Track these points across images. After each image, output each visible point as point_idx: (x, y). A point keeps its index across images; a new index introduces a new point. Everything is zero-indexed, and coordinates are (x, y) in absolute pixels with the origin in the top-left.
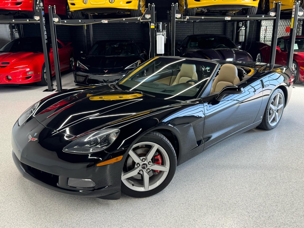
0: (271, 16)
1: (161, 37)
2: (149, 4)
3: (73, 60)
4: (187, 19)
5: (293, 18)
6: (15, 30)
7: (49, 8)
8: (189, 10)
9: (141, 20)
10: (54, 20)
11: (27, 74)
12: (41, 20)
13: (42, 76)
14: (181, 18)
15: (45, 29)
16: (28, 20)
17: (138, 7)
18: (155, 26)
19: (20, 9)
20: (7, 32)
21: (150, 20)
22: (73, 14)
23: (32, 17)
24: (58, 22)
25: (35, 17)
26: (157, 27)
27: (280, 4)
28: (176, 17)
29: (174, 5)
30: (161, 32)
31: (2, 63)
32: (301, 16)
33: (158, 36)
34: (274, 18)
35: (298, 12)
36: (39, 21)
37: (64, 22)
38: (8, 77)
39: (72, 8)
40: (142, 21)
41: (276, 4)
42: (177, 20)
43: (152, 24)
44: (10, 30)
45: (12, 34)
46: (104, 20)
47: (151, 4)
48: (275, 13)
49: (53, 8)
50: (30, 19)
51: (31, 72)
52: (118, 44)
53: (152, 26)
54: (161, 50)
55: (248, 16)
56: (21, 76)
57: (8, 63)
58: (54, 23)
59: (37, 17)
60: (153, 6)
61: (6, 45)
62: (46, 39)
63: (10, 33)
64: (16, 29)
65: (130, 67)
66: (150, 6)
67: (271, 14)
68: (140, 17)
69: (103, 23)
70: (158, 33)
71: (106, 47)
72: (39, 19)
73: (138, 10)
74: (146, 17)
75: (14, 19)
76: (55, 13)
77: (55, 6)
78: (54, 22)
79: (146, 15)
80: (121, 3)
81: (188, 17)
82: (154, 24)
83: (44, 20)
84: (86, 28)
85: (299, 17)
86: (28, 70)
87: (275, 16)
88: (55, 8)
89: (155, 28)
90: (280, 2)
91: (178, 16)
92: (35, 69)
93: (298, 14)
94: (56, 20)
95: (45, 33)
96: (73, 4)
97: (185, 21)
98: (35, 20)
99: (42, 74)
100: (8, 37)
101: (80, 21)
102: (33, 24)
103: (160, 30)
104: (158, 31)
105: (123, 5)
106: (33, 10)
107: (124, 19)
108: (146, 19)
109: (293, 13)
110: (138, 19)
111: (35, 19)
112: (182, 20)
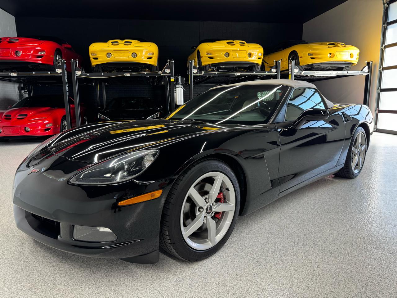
0: (273, 72)
1: (180, 89)
2: (168, 60)
3: (86, 119)
4: (203, 74)
5: (290, 74)
6: (24, 91)
7: (72, 61)
8: (203, 67)
9: (161, 74)
10: (76, 73)
11: (46, 126)
12: (63, 72)
13: (60, 129)
14: (197, 73)
15: (67, 82)
16: (49, 73)
17: (157, 63)
18: (175, 80)
19: (40, 62)
20: (16, 93)
21: (170, 74)
22: (94, 69)
23: (53, 70)
24: (81, 75)
25: (57, 70)
26: (177, 81)
27: (279, 62)
28: (193, 72)
29: (191, 61)
30: (180, 85)
31: (19, 115)
32: (296, 73)
33: (177, 89)
34: (276, 74)
35: (294, 70)
36: (60, 73)
37: (87, 75)
38: (26, 129)
39: (94, 63)
40: (163, 75)
41: (276, 62)
42: (194, 74)
43: (171, 78)
44: (18, 92)
45: (21, 95)
46: (126, 74)
47: (170, 60)
48: (276, 70)
49: (76, 61)
50: (51, 72)
51: (50, 124)
52: (135, 100)
53: (172, 80)
54: (181, 101)
55: (254, 72)
56: (40, 128)
57: (26, 115)
58: (77, 76)
59: (58, 70)
60: (172, 61)
61: (16, 103)
62: (68, 92)
63: (18, 94)
64: (26, 90)
65: (151, 117)
66: (169, 61)
67: (273, 71)
68: (160, 72)
69: (125, 76)
70: (177, 86)
71: (123, 103)
72: (61, 71)
73: (156, 66)
74: (166, 71)
75: (34, 72)
76: (77, 66)
77: (77, 60)
78: (76, 74)
79: (166, 70)
80: (143, 58)
81: (203, 72)
82: (173, 78)
83: (66, 73)
84: (99, 90)
85: (295, 74)
86: (47, 122)
87: (276, 72)
88: (77, 61)
89: (175, 81)
90: (280, 61)
91: (195, 71)
92: (55, 122)
93: (294, 71)
94: (78, 73)
95: (67, 86)
96: (96, 59)
97: (201, 75)
98: (57, 73)
99: (61, 128)
100: (16, 97)
101: (103, 74)
102: (55, 76)
103: (179, 83)
104: (178, 84)
105: (144, 60)
106: (54, 64)
107: (145, 73)
108: (166, 73)
109: (290, 70)
110: (159, 73)
111: (57, 71)
112: (199, 75)
